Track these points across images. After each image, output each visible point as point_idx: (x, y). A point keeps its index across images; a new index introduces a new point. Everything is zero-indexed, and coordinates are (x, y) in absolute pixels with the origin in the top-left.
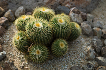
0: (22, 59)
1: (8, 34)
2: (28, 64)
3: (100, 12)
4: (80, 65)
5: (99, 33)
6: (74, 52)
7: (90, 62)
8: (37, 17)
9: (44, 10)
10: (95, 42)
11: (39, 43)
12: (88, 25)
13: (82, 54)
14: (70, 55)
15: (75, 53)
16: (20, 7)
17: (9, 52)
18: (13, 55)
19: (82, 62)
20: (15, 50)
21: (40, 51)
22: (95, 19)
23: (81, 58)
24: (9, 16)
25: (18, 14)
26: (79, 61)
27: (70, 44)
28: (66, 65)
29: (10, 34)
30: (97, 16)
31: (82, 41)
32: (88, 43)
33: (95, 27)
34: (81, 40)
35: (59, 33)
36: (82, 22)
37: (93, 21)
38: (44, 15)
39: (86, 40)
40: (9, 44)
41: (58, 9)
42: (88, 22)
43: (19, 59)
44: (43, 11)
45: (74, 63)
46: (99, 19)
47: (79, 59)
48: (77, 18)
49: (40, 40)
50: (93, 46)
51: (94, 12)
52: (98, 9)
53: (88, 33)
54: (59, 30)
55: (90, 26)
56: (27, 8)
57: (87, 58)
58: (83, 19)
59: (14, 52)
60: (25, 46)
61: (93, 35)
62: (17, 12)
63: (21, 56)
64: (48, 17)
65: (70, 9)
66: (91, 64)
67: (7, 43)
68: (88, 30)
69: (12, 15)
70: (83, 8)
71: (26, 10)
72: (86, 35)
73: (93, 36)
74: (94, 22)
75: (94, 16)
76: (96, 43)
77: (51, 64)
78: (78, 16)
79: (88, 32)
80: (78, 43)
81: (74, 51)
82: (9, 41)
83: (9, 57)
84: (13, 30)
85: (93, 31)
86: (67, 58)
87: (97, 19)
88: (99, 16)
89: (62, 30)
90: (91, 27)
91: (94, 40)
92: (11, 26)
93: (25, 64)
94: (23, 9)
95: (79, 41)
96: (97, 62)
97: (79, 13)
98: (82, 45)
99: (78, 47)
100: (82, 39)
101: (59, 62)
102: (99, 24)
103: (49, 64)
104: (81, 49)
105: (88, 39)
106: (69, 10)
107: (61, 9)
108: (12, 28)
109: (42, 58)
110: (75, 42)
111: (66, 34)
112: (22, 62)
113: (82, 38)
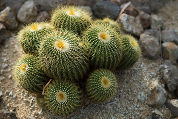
0: (32, 104)
1: (5, 54)
2: (43, 115)
3: (175, 10)
4: (138, 115)
5: (173, 53)
6: (128, 91)
7: (156, 111)
8: (60, 27)
9: (72, 14)
10: (166, 71)
11: (63, 78)
12: (152, 38)
13: (142, 96)
14: (119, 96)
15: (130, 93)
16: (26, 3)
17: (7, 91)
18: (14, 96)
19: (141, 111)
20: (18, 86)
21: (64, 94)
22: (165, 24)
23: (141, 102)
24: (7, 20)
25: (23, 15)
26: (136, 108)
27: (120, 75)
28: (112, 116)
29: (10, 54)
30: (169, 18)
31: (142, 70)
32: (153, 73)
33: (166, 41)
34: (140, 67)
35: (100, 60)
36: (142, 32)
37: (162, 29)
38: (72, 24)
39: (149, 67)
40: (7, 75)
41: (97, 6)
42: (154, 31)
43: (27, 105)
44: (71, 16)
45: (127, 112)
46: (173, 24)
47: (136, 104)
48: (133, 24)
49: (64, 74)
50: (162, 79)
51: (164, 10)
52: (171, 3)
53: (153, 54)
54: (101, 53)
55: (156, 40)
56: (40, 4)
57: (151, 103)
58: (143, 26)
59: (16, 90)
60: (37, 83)
61: (163, 57)
62: (22, 12)
63: (30, 99)
64: (79, 27)
65: (119, 6)
66: (159, 115)
67: (4, 73)
68: (153, 49)
69: (12, 17)
70: (143, 4)
71: (39, 7)
72: (149, 57)
73: (162, 59)
74: (164, 31)
75: (164, 17)
76: (167, 73)
77: (84, 113)
78: (135, 21)
79: (153, 52)
80: (135, 72)
81: (127, 88)
82: (7, 68)
83: (7, 100)
84: (14, 48)
85: (163, 48)
86: (114, 103)
87: (169, 25)
88: (173, 18)
89: (106, 53)
90: (159, 41)
91: (164, 68)
92: (11, 38)
93: (37, 114)
94: (32, 7)
95: (136, 69)
96: (170, 109)
97: (136, 13)
98: (142, 78)
99: (134, 81)
100: (142, 66)
101: (99, 110)
102: (173, 36)
103: (81, 115)
104: (141, 84)
105: (153, 65)
106: (119, 10)
107: (102, 6)
108: (13, 43)
109: (69, 106)
110: (129, 71)
111: (114, 60)
112: (31, 110)
113: (143, 64)
